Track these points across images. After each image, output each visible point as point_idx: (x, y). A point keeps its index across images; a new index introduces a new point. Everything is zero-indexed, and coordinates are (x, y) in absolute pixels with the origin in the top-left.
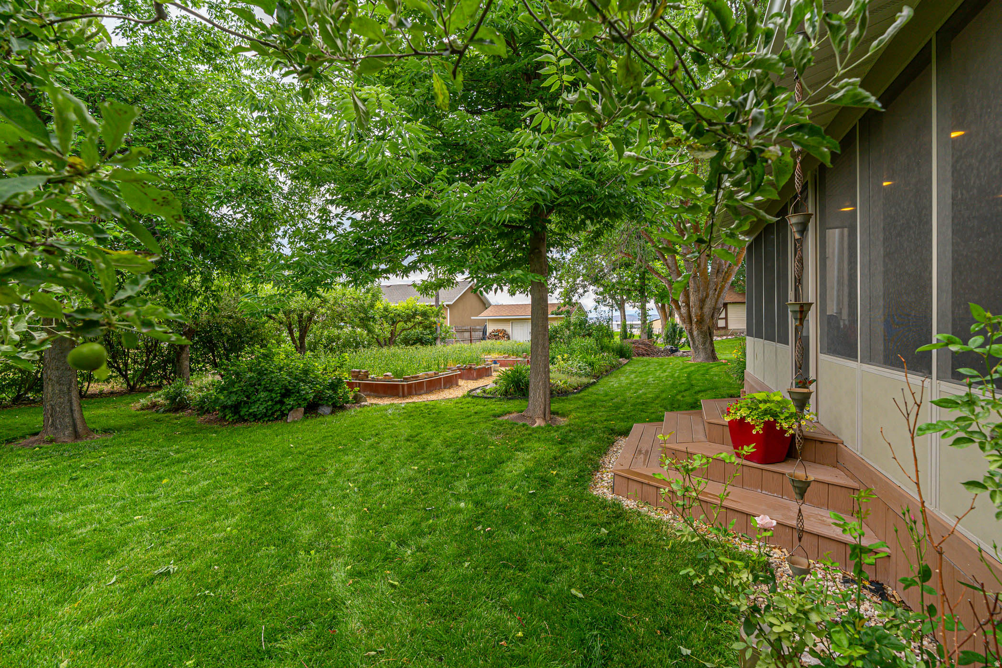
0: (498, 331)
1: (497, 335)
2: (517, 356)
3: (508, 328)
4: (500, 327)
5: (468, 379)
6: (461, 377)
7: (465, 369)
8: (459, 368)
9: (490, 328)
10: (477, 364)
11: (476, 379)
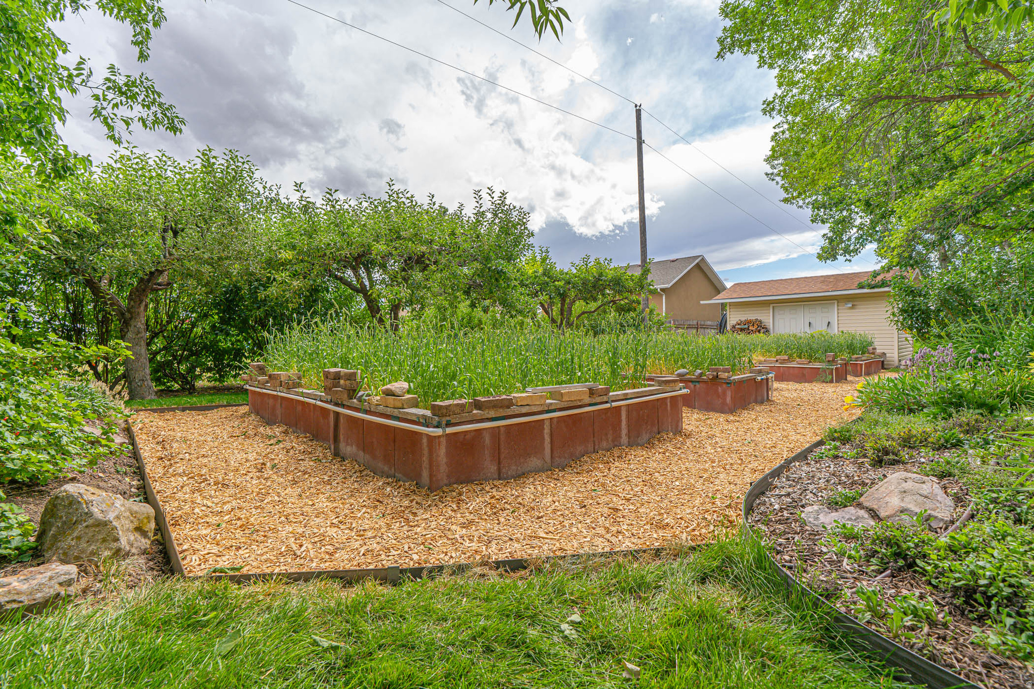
0: (748, 322)
1: (745, 328)
2: (811, 358)
3: (766, 317)
4: (752, 315)
5: (709, 407)
6: (688, 401)
7: (698, 380)
8: (682, 379)
9: (733, 318)
10: (732, 369)
11: (732, 411)
